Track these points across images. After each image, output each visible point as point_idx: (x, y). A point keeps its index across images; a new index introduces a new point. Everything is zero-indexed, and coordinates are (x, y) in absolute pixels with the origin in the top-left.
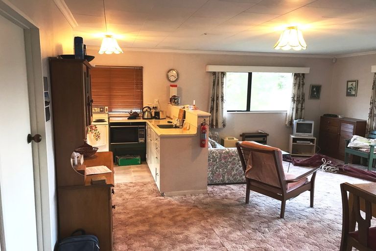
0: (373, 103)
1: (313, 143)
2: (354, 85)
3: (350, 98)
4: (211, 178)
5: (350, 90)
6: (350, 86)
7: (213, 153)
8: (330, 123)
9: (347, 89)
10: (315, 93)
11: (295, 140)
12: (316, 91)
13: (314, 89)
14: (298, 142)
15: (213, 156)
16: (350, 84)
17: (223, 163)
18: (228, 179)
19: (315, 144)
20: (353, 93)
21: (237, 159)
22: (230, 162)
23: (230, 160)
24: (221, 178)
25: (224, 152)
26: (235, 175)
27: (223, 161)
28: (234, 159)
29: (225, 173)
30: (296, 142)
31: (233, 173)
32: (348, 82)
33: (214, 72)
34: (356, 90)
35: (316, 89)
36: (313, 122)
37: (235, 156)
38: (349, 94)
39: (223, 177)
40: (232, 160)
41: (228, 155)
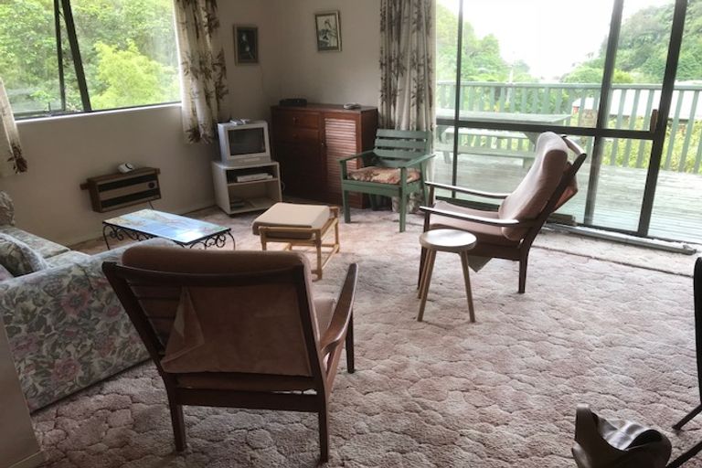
0: (386, 65)
1: (274, 176)
2: (333, 23)
3: (327, 57)
4: (41, 389)
5: (325, 37)
6: (322, 27)
7: (20, 300)
8: (296, 120)
9: (318, 34)
10: (248, 49)
11: (231, 175)
12: (247, 43)
13: (244, 38)
14: (240, 179)
15: (26, 312)
16: (321, 20)
17: (74, 323)
18: (106, 365)
19: (279, 178)
20: (333, 42)
22: (100, 310)
23: (96, 304)
24: (81, 373)
25: (66, 282)
26: (124, 345)
29: (89, 353)
30: (236, 181)
31: (118, 342)
32: (317, 16)
34: (338, 36)
35: (248, 37)
36: (264, 125)
38: (322, 47)
39: (87, 365)
40: (103, 299)
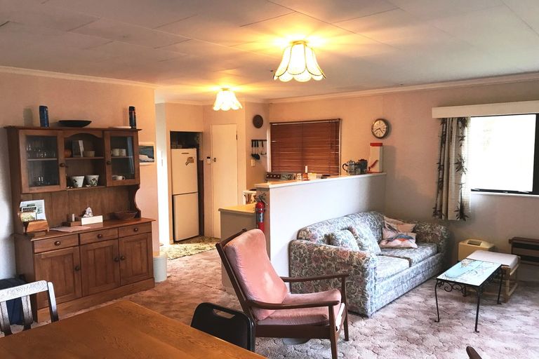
21: (333, 266)
22: (324, 268)
23: (323, 265)
27: (314, 265)
28: (330, 265)
33: (443, 119)
37: (331, 261)
40: (326, 265)
41: (320, 256)
